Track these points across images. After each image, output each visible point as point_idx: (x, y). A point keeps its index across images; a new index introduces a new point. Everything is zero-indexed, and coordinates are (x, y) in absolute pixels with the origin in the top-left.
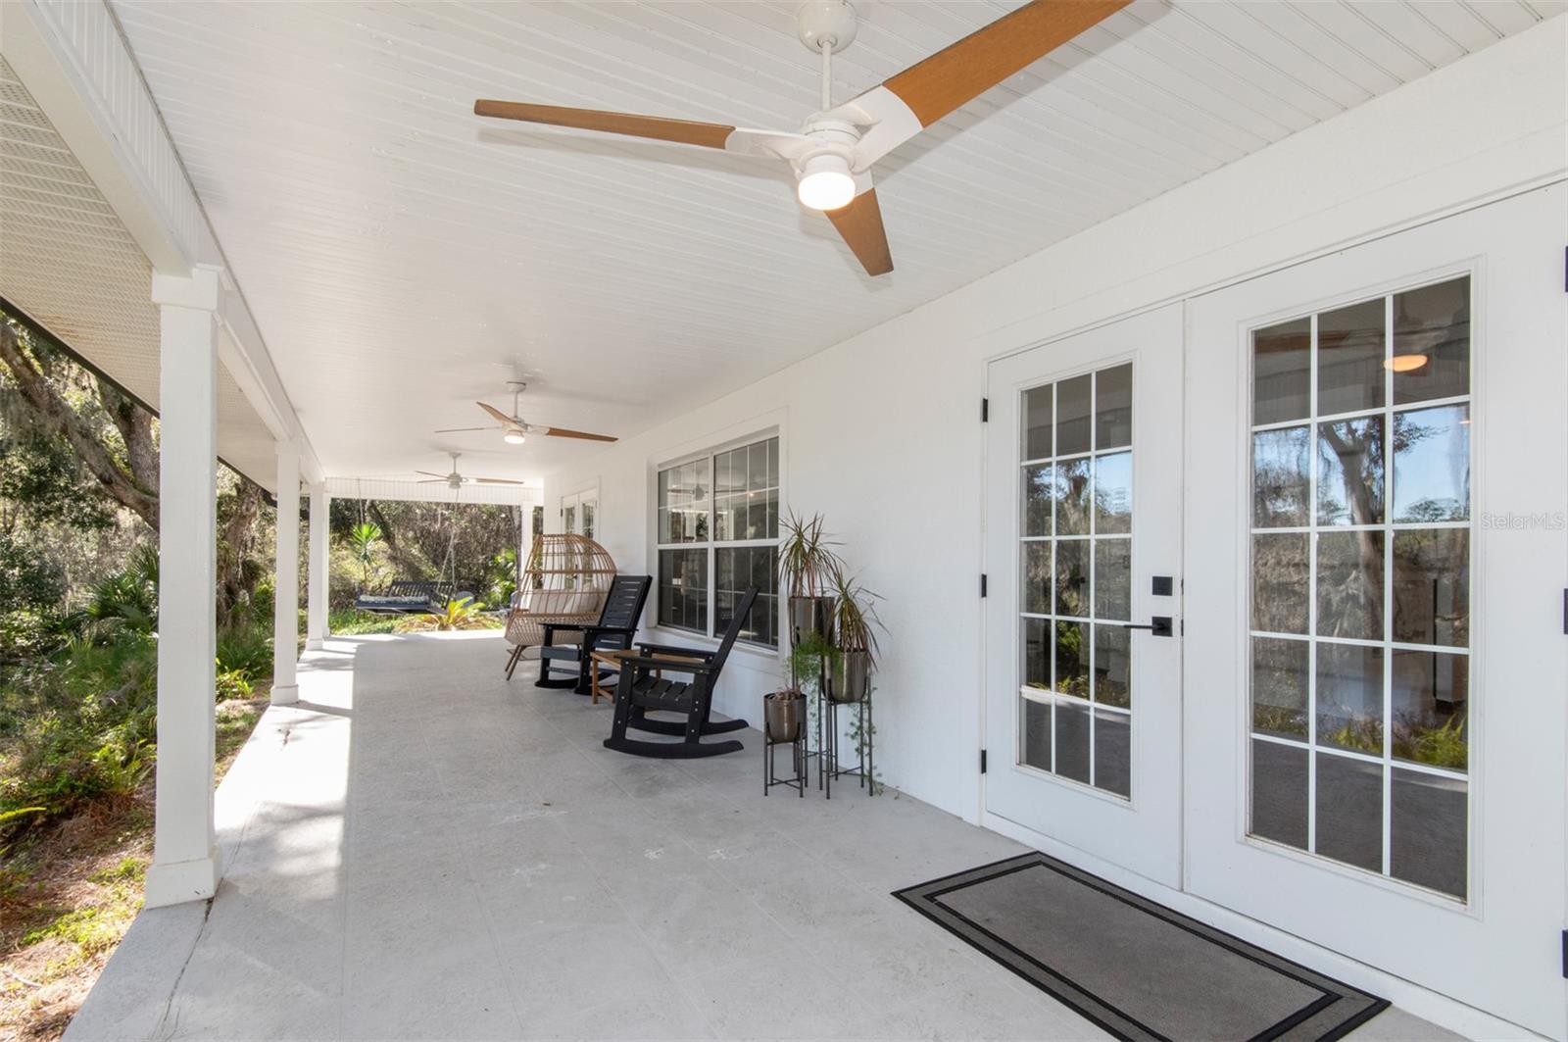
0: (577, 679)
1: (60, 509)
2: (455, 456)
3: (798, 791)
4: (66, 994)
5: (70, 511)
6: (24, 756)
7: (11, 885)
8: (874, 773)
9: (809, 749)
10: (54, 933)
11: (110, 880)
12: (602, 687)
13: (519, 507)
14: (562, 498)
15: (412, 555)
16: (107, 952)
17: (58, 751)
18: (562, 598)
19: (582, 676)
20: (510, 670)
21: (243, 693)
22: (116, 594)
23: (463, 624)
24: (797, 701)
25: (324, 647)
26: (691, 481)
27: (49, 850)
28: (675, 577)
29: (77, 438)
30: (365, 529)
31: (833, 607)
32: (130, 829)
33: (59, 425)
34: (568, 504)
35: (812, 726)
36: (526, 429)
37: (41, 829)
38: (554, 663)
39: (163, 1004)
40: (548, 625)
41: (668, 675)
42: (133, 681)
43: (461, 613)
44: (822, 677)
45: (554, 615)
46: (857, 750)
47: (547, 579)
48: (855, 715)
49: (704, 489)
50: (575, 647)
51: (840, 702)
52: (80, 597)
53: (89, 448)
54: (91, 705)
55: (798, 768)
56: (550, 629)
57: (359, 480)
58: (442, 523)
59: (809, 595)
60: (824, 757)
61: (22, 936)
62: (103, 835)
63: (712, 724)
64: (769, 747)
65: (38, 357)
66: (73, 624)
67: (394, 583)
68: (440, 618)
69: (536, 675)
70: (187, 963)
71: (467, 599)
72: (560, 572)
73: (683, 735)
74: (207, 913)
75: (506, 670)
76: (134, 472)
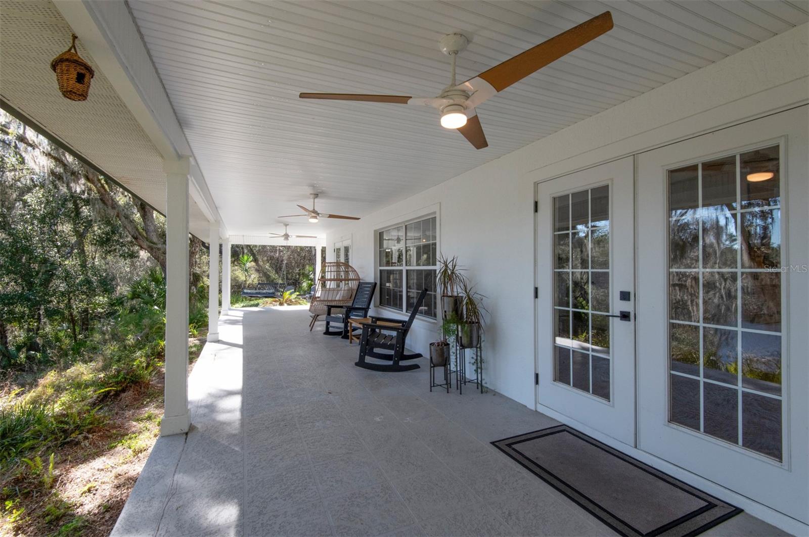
0: (342, 331)
1: (115, 249)
2: (286, 225)
3: (446, 390)
4: (127, 471)
5: (119, 251)
6: (103, 362)
7: (103, 422)
8: (483, 382)
9: (451, 369)
10: (121, 444)
11: (141, 420)
12: (354, 336)
13: (315, 247)
14: (335, 244)
15: (266, 269)
16: (143, 454)
17: (117, 361)
18: (335, 292)
19: (345, 330)
20: (312, 326)
21: (194, 335)
22: (138, 288)
23: (290, 303)
24: (445, 347)
25: (229, 314)
26: (394, 234)
27: (116, 406)
28: (387, 282)
29: (123, 219)
30: (246, 257)
31: (462, 301)
32: (149, 398)
33: (116, 214)
34: (337, 246)
35: (453, 358)
36: (319, 215)
37: (113, 397)
38: (332, 324)
39: (171, 479)
40: (329, 306)
41: (384, 332)
42: (147, 329)
43: (289, 297)
44: (457, 335)
45: (331, 301)
46: (475, 370)
47: (328, 283)
48: (474, 354)
49: (401, 238)
50: (341, 315)
51: (467, 348)
52: (123, 289)
53: (128, 223)
54: (131, 339)
55: (446, 379)
56: (330, 308)
57: (243, 236)
58: (279, 254)
59: (450, 295)
60: (459, 373)
61: (108, 444)
62: (138, 400)
63: (405, 355)
64: (432, 369)
65: (107, 183)
66: (120, 302)
67: (259, 284)
68: (279, 300)
69: (324, 329)
70: (179, 461)
71: (291, 291)
72: (334, 280)
73: (392, 360)
74: (186, 439)
75: (310, 326)
76: (146, 233)
